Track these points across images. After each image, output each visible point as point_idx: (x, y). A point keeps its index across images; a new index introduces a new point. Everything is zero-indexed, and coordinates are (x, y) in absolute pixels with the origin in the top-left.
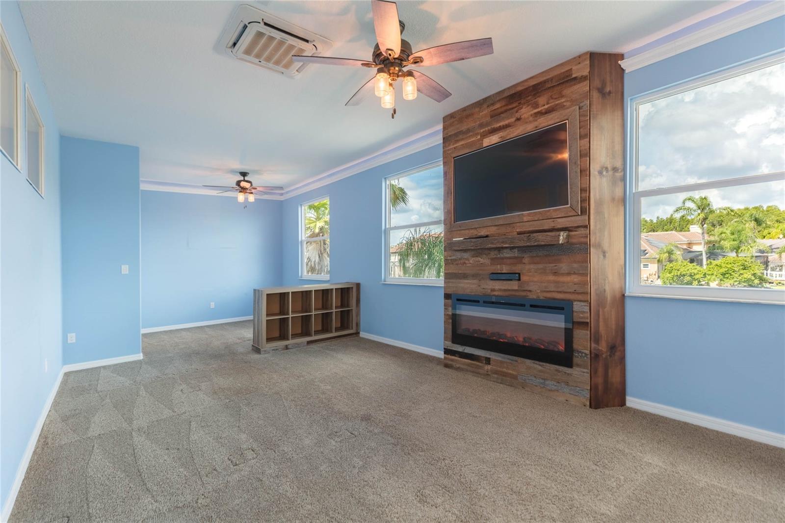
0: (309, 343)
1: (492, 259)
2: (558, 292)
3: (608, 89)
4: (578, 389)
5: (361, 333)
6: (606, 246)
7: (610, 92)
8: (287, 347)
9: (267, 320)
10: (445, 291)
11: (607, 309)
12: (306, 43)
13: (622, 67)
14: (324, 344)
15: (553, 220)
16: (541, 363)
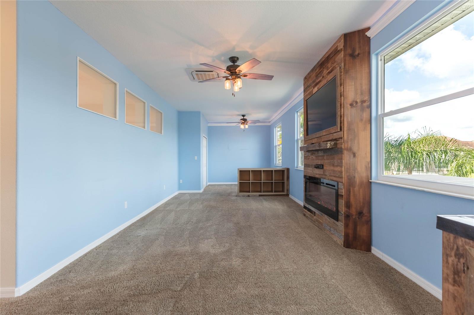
0: (260, 195)
1: (316, 156)
2: (334, 176)
3: (357, 53)
4: (340, 234)
5: (290, 195)
6: (355, 149)
7: (359, 54)
8: (249, 196)
9: (240, 182)
10: (304, 174)
11: (356, 189)
12: (212, 72)
13: (368, 36)
14: (266, 197)
15: (332, 134)
16: (330, 218)
